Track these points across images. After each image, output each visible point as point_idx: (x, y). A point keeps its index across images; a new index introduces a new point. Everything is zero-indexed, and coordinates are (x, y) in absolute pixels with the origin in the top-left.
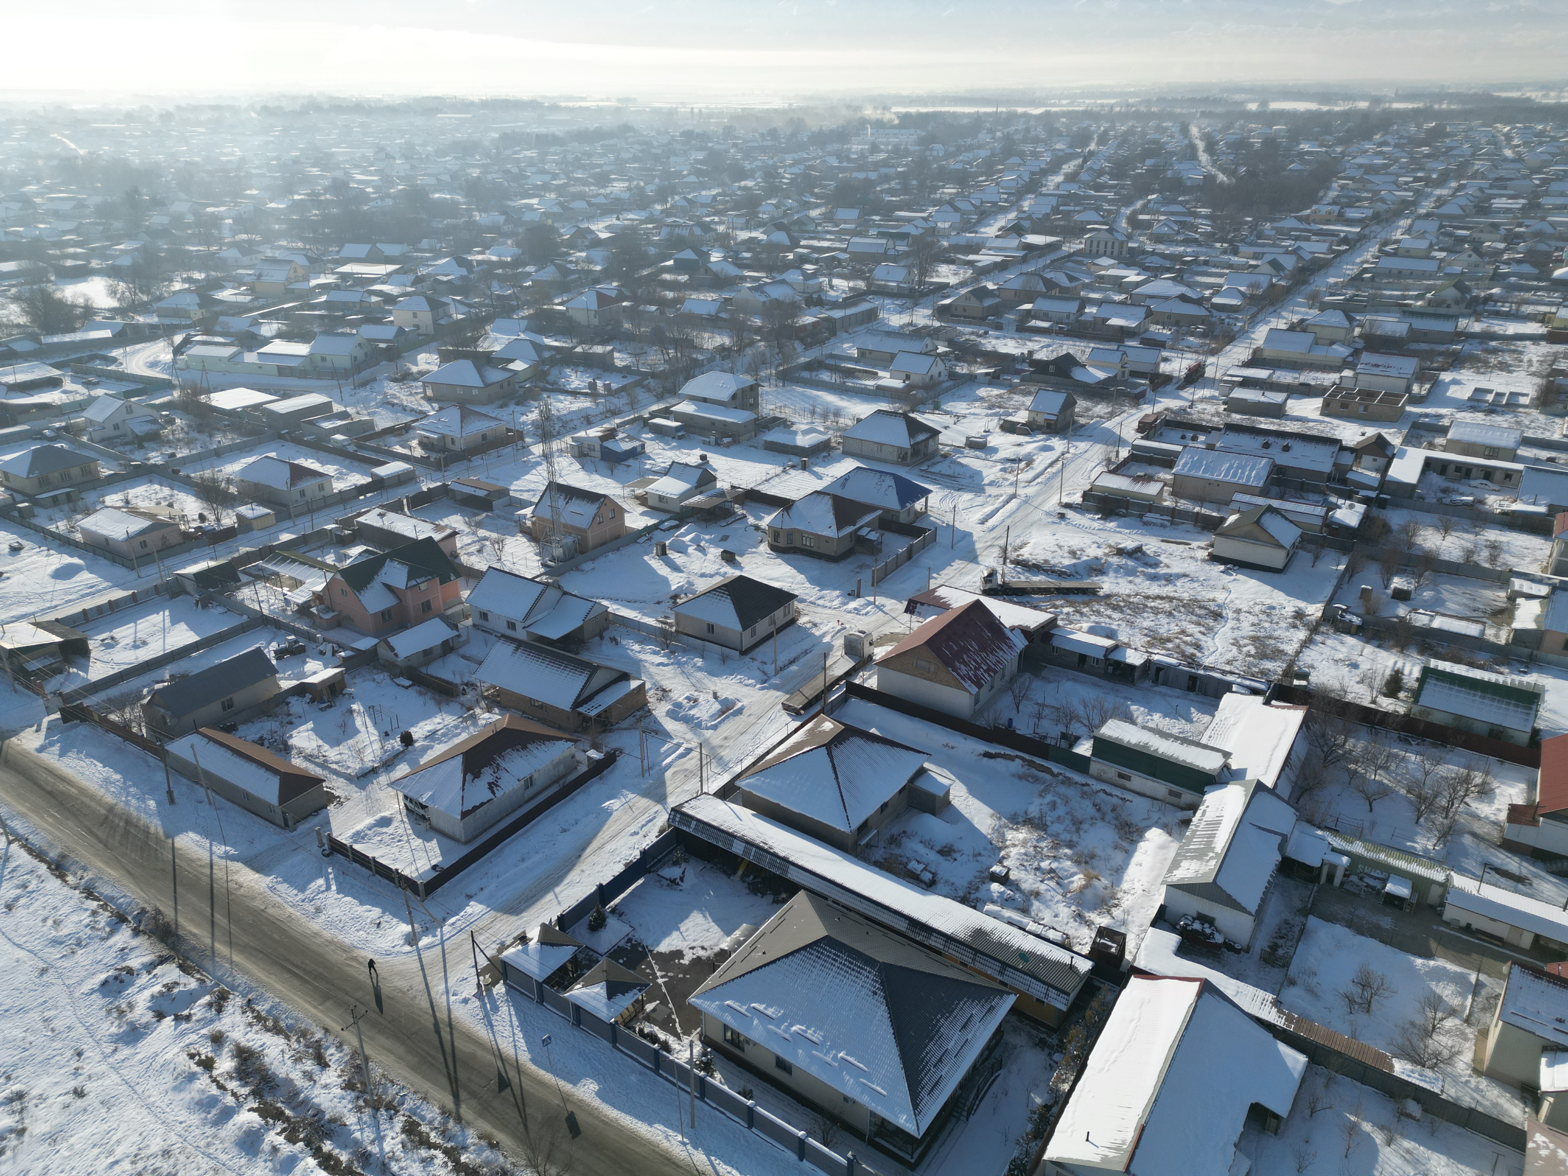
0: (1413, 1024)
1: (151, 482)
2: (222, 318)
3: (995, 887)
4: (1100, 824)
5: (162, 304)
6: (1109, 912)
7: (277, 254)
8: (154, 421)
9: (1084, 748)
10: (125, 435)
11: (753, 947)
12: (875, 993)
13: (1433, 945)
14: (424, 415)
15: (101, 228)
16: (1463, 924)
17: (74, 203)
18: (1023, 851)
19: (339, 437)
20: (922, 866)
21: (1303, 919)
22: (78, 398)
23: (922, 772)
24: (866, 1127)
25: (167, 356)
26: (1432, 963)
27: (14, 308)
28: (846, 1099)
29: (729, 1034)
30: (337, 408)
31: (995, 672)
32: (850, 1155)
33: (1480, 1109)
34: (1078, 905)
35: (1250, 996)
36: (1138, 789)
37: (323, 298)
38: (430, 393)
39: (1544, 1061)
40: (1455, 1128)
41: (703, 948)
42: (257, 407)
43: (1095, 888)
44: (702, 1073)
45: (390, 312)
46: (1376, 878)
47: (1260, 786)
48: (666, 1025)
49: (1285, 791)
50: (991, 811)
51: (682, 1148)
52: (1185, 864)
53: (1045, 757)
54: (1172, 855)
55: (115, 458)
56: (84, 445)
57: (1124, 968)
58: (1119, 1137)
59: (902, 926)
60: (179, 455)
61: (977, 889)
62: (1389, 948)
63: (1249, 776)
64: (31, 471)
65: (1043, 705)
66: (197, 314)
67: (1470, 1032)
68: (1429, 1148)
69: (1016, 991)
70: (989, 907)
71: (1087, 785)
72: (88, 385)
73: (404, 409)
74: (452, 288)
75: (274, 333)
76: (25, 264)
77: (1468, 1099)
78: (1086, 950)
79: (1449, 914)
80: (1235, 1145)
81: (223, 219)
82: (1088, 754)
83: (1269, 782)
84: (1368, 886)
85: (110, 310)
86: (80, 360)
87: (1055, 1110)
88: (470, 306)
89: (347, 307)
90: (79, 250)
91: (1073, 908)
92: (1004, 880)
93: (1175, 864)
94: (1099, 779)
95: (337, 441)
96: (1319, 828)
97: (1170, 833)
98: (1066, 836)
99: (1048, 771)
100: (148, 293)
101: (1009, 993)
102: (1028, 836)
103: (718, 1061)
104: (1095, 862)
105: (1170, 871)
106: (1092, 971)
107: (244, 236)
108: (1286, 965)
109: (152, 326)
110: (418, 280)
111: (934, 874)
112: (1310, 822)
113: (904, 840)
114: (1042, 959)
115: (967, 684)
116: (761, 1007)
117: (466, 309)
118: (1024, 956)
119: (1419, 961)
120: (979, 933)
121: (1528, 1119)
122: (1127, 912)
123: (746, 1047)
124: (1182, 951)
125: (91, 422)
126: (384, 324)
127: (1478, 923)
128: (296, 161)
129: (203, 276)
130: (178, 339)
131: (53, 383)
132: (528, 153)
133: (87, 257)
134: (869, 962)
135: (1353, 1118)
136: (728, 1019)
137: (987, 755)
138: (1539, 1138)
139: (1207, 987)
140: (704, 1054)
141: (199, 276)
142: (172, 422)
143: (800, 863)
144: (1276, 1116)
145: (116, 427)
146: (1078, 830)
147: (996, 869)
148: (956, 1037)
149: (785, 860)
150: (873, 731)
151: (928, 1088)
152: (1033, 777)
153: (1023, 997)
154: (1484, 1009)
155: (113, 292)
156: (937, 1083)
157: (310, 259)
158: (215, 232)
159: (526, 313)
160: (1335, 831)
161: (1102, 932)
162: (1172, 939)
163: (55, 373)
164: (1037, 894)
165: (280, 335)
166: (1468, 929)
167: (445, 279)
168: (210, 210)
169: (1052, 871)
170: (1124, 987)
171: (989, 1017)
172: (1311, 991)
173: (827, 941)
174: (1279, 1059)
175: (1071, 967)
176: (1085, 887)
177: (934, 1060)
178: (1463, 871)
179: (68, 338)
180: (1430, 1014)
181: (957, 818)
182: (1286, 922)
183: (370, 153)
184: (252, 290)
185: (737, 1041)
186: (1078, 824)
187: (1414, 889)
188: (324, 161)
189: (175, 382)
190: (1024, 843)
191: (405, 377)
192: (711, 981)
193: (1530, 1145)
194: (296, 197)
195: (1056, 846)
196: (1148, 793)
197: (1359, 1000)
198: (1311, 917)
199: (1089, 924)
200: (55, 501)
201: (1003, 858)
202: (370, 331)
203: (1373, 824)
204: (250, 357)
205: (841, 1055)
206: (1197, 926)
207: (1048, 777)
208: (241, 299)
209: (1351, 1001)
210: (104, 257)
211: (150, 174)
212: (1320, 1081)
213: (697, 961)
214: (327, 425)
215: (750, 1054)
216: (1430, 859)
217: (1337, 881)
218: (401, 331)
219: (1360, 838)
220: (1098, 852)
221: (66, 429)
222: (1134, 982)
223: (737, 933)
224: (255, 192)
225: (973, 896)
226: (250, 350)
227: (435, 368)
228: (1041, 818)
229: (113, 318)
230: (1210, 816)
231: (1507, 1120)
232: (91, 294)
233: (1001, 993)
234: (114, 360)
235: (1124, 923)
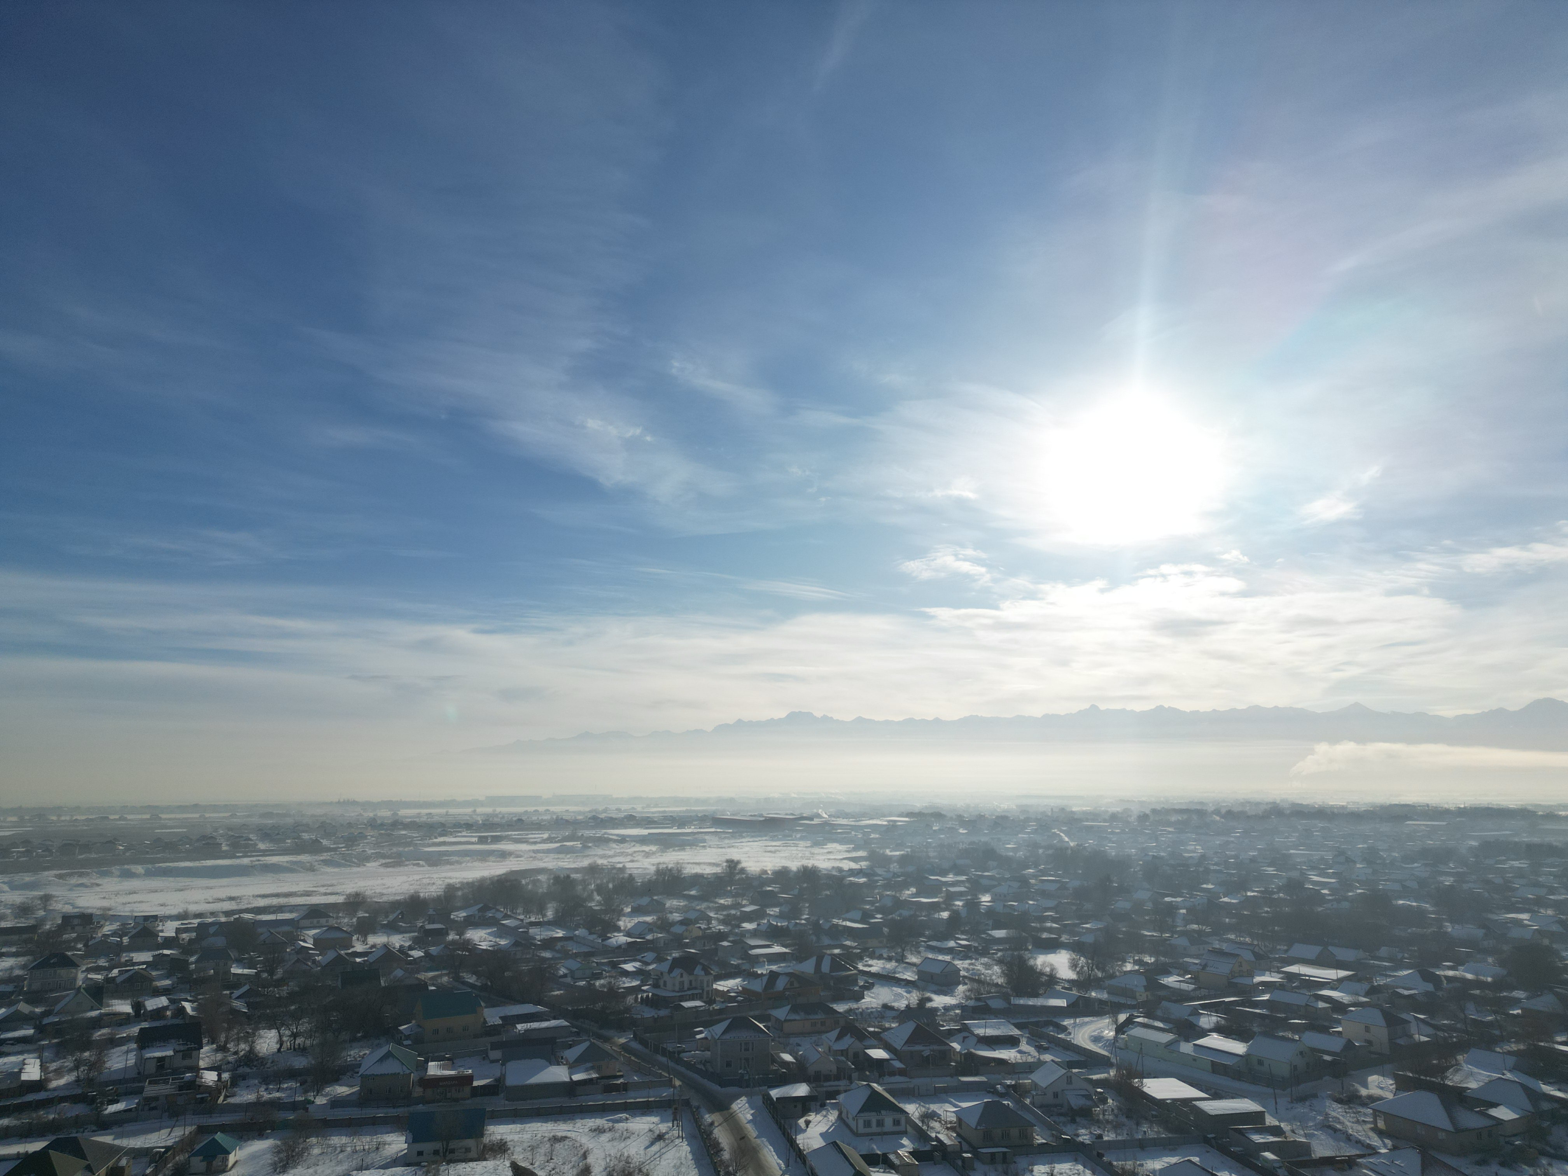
1: (1076, 1161)
2: (1165, 1004)
5: (1113, 982)
7: (1225, 947)
8: (1088, 1097)
10: (1062, 1106)
14: (1372, 1151)
15: (1074, 908)
17: (1058, 885)
19: (1269, 1155)
22: (1030, 1059)
25: (1110, 1034)
27: (997, 969)
30: (1270, 1121)
37: (1266, 997)
38: (1381, 1124)
42: (1187, 1102)
45: (1338, 1022)
55: (1050, 1127)
56: (1025, 1106)
60: (1106, 1138)
64: (979, 1123)
66: (1142, 996)
72: (1040, 1049)
73: (1348, 1138)
74: (1413, 1003)
75: (1212, 1025)
76: (1012, 933)
81: (1178, 908)
85: (1069, 981)
86: (1037, 1024)
88: (1436, 1027)
89: (1293, 1010)
90: (1055, 925)
95: (1266, 1160)
100: (1103, 970)
107: (1195, 927)
109: (1101, 1002)
110: (1373, 991)
117: (1431, 1031)
125: (1035, 1085)
126: (1330, 1034)
128: (1253, 860)
129: (1153, 960)
130: (1122, 1017)
131: (1011, 1042)
132: (1516, 864)
133: (1059, 932)
141: (1149, 959)
142: (1104, 1101)
145: (1056, 1095)
155: (1074, 965)
157: (1258, 956)
158: (1169, 920)
159: (1514, 1047)
163: (1016, 1032)
165: (1218, 1029)
167: (1406, 993)
168: (1167, 899)
179: (1031, 1002)
183: (1329, 856)
184: (1195, 979)
188: (1281, 861)
189: (1114, 1060)
191: (1351, 1100)
194: (1249, 894)
200: (992, 1159)
202: (1313, 1039)
204: (1186, 1048)
208: (1184, 986)
210: (1072, 933)
211: (1121, 864)
214: (1258, 1138)
218: (1349, 1044)
221: (1014, 1087)
224: (1210, 886)
226: (1187, 1040)
227: (1390, 1096)
229: (1070, 989)
232: (1056, 965)
234: (1064, 1029)
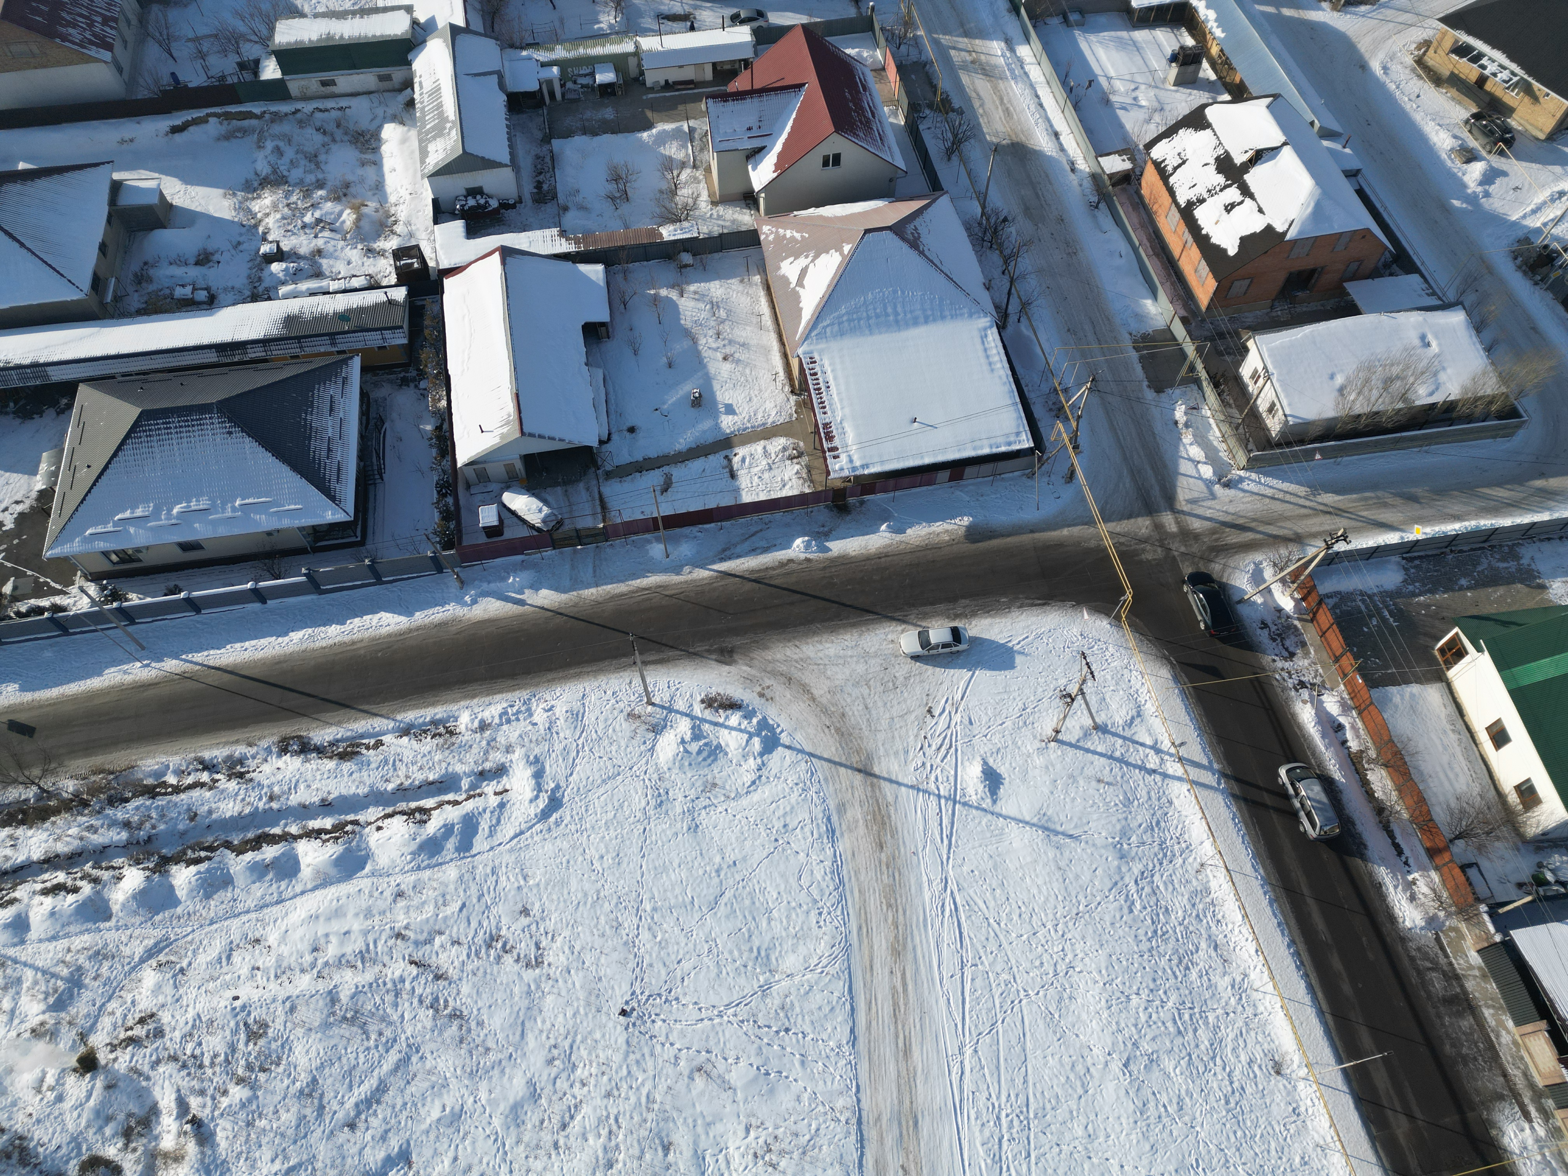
0: (661, 192)
3: (276, 267)
4: (334, 147)
6: (393, 232)
9: (271, 71)
11: (73, 469)
12: (230, 433)
13: (649, 114)
16: (663, 83)
18: (278, 216)
20: (189, 289)
21: (548, 147)
23: (116, 187)
24: (303, 542)
26: (654, 131)
28: (269, 534)
29: (114, 558)
31: (115, 20)
32: (304, 571)
33: (726, 231)
34: (362, 240)
35: (541, 239)
36: (349, 90)
39: (750, 167)
40: (717, 256)
41: (17, 502)
43: (367, 215)
44: (115, 605)
46: (585, 75)
47: (455, 30)
48: (40, 591)
49: (478, 25)
50: (220, 191)
51: (146, 670)
52: (431, 147)
53: (239, 101)
54: (416, 144)
57: (433, 276)
58: (504, 414)
59: (212, 357)
61: (260, 279)
62: (620, 135)
63: (441, 23)
65: (196, 40)
67: (699, 174)
68: (706, 281)
69: (356, 352)
70: (283, 290)
71: (297, 111)
77: (716, 228)
78: (393, 279)
79: (651, 78)
80: (586, 364)
82: (278, 75)
83: (460, 22)
84: (583, 86)
87: (446, 426)
91: (360, 246)
92: (279, 255)
93: (424, 153)
94: (305, 98)
96: (522, 48)
97: (402, 123)
98: (310, 178)
99: (250, 115)
101: (351, 358)
102: (274, 197)
103: (121, 585)
104: (352, 190)
105: (423, 162)
106: (410, 294)
108: (555, 197)
111: (208, 289)
112: (512, 46)
113: (151, 272)
114: (361, 310)
115: (93, 52)
116: (127, 514)
118: (344, 316)
119: (645, 135)
120: (290, 320)
121: (756, 220)
122: (408, 223)
123: (140, 556)
124: (472, 232)
127: (674, 76)
134: (204, 409)
135: (652, 292)
136: (102, 545)
137: (175, 130)
138: (766, 229)
139: (506, 253)
140: (103, 588)
143: (55, 359)
144: (603, 324)
146: (318, 165)
147: (265, 249)
148: (330, 423)
149: (35, 365)
150: (22, 166)
151: (334, 478)
152: (239, 130)
153: (366, 353)
154: (702, 150)
156: (339, 470)
160: (535, 45)
161: (398, 254)
162: (458, 226)
164: (319, 252)
166: (668, 86)
169: (318, 221)
170: (443, 292)
171: (348, 388)
172: (582, 208)
173: (145, 416)
174: (585, 278)
175: (390, 302)
176: (358, 220)
177: (324, 454)
178: (645, 32)
180: (669, 177)
181: (190, 218)
182: (538, 157)
185: (125, 557)
186: (313, 158)
187: (617, 70)
190: (275, 207)
192: (53, 525)
193: (762, 237)
195: (307, 194)
196: (361, 90)
197: (617, 195)
198: (553, 141)
199: (381, 253)
201: (265, 234)
203: (562, 21)
205: (238, 503)
206: (471, 202)
207: (254, 122)
209: (613, 199)
212: (620, 277)
213: (21, 518)
215: (148, 560)
216: (617, 33)
217: (558, 96)
219: (558, 41)
220: (350, 178)
222: (448, 283)
223: (43, 467)
225: (261, 289)
228: (275, 172)
230: (428, 86)
231: (744, 228)
233: (345, 362)
235: (411, 235)
